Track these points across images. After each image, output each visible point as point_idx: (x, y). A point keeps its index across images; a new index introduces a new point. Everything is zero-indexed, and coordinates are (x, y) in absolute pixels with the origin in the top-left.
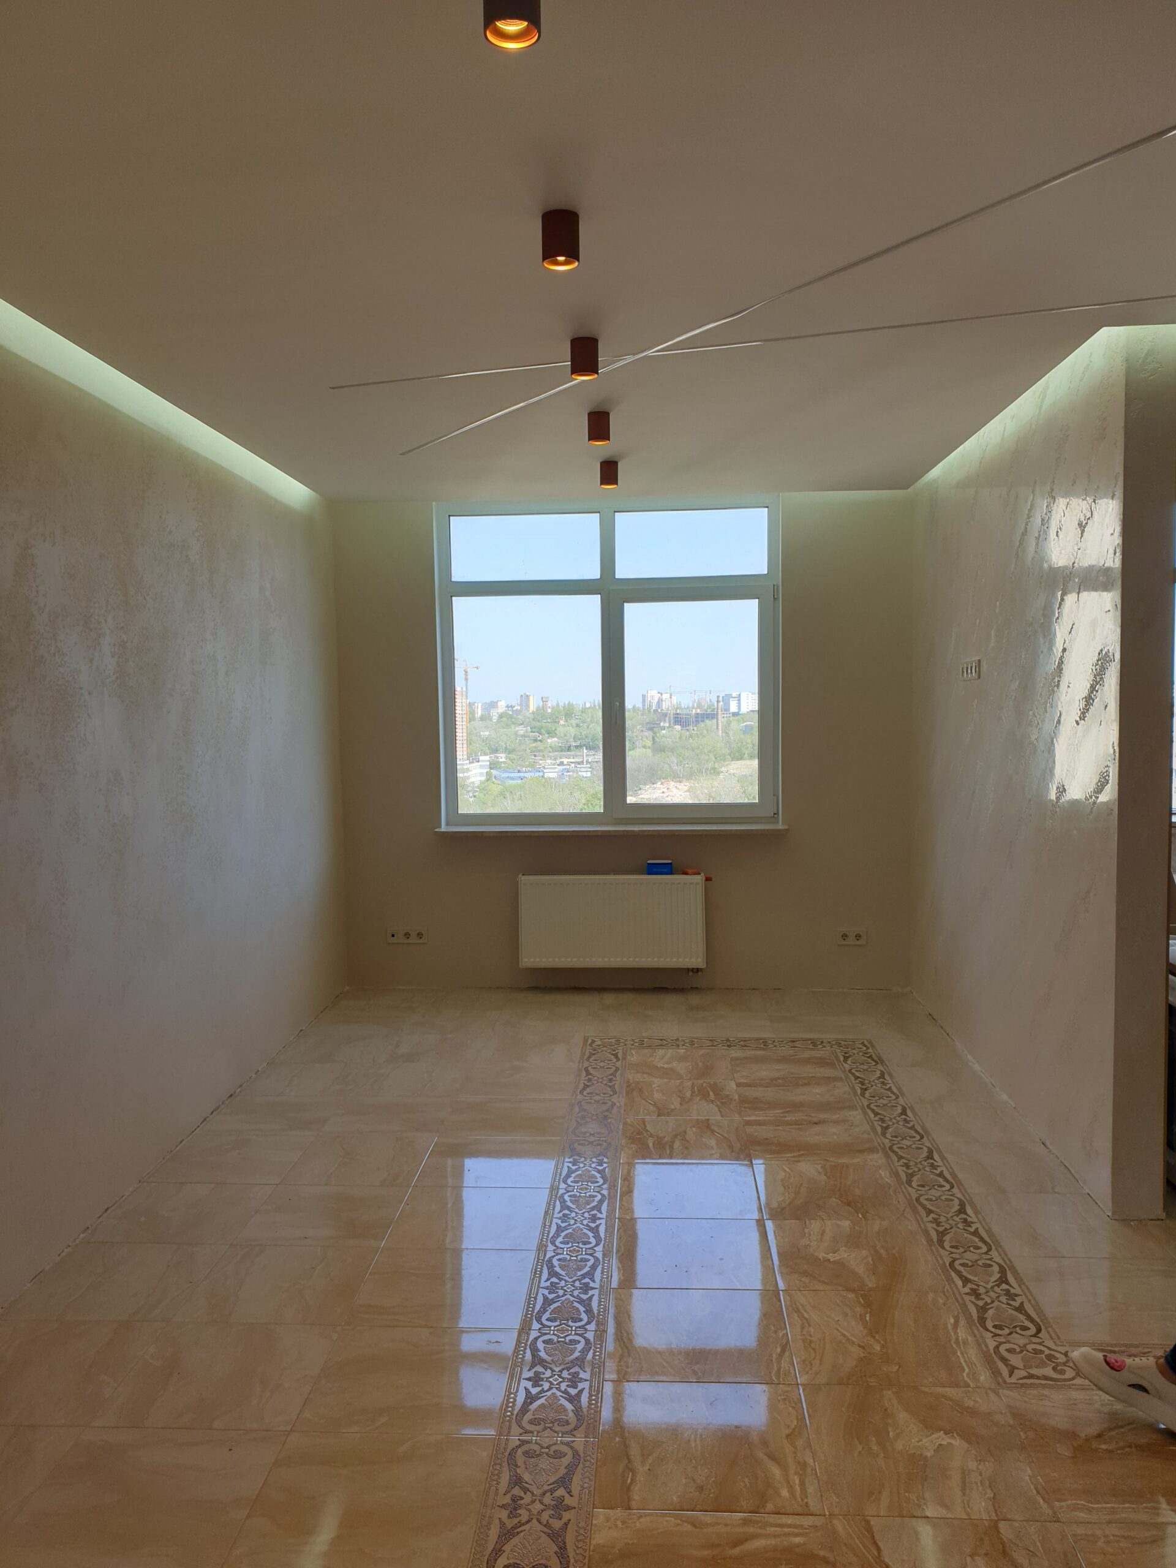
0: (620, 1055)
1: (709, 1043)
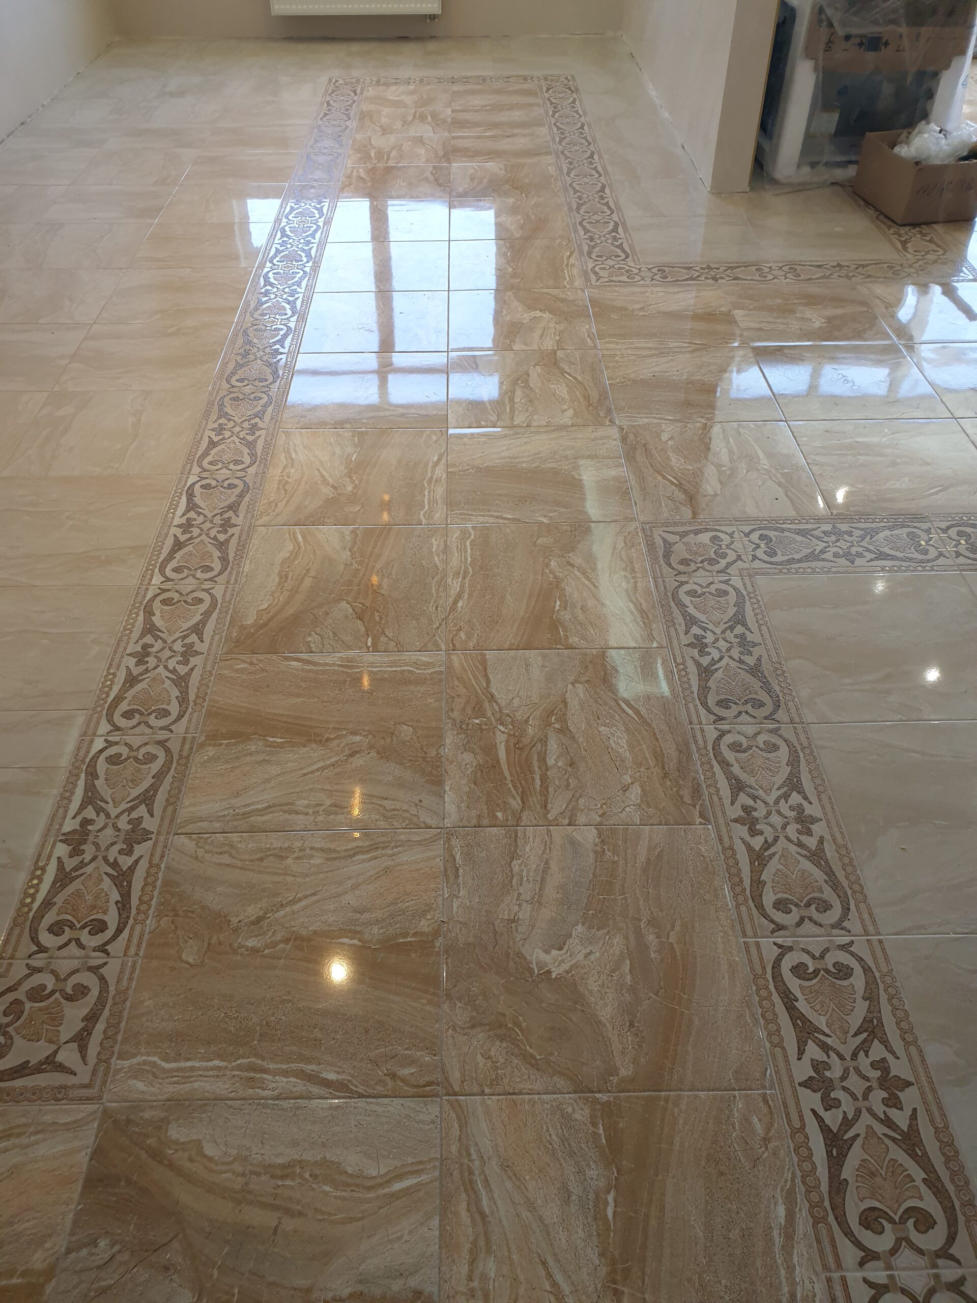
0: (358, 92)
1: (436, 81)
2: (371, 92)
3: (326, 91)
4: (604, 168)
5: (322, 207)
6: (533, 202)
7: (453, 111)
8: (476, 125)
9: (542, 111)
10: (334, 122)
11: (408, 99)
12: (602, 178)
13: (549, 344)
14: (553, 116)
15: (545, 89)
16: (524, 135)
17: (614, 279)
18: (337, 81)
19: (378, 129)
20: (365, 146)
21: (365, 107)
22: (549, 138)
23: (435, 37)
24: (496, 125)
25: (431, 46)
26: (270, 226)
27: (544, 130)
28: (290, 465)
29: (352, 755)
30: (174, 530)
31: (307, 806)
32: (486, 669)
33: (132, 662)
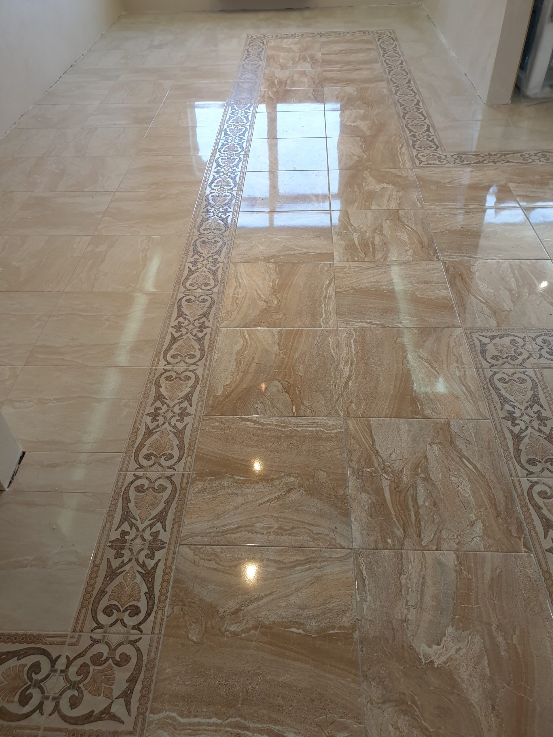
0: (265, 43)
1: (311, 35)
2: (272, 43)
3: (246, 43)
4: (418, 90)
5: (248, 116)
6: (376, 112)
7: (322, 54)
8: (337, 63)
9: (376, 54)
10: (252, 63)
11: (295, 47)
12: (417, 96)
13: (393, 206)
14: (383, 56)
15: (377, 39)
16: (367, 69)
17: (429, 162)
18: (252, 37)
19: (278, 66)
20: (271, 77)
21: (269, 52)
22: (382, 71)
23: (308, 8)
24: (349, 63)
25: (307, 14)
26: (217, 128)
27: (378, 66)
28: (238, 286)
29: (289, 491)
30: (171, 330)
31: (263, 528)
32: (371, 432)
33: (148, 419)
